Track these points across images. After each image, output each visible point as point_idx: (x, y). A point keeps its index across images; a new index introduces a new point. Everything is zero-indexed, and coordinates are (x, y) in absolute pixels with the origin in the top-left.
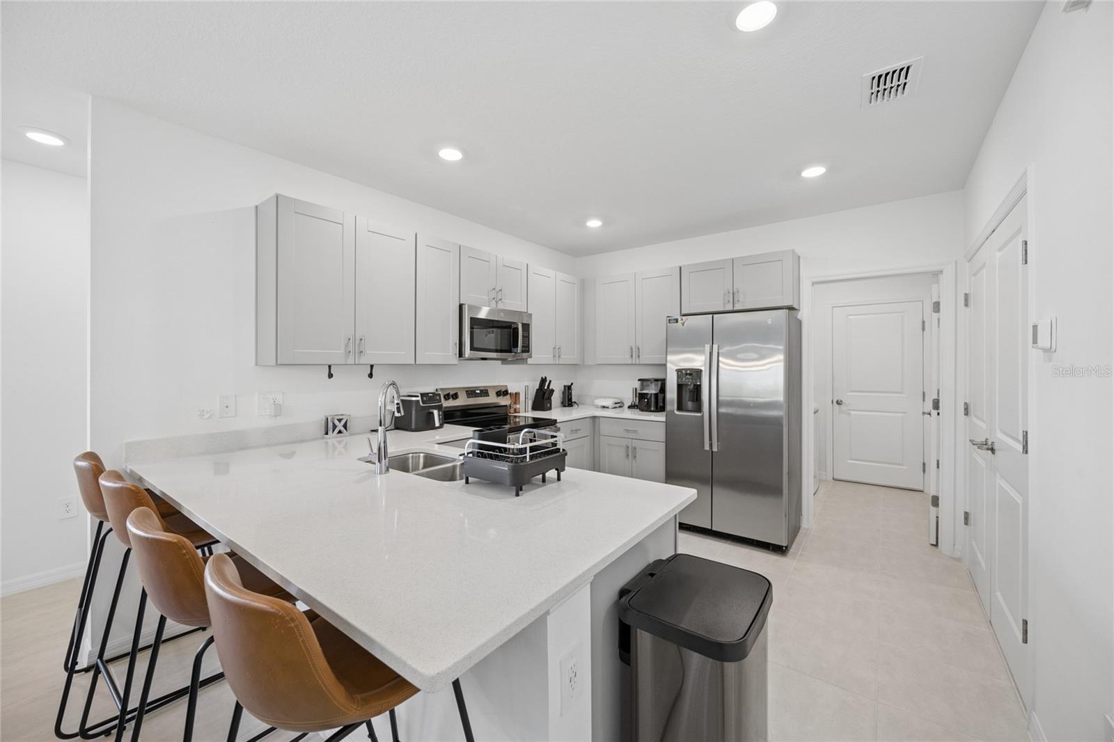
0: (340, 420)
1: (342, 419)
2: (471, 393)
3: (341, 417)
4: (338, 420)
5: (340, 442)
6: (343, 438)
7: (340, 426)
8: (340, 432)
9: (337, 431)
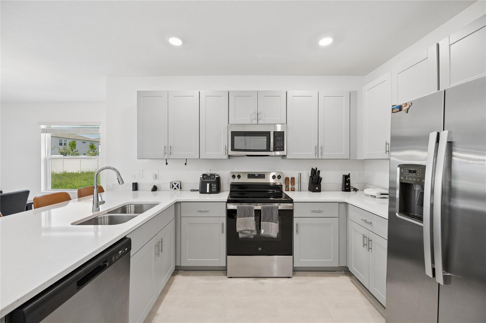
0: (175, 184)
1: (176, 183)
2: (251, 176)
3: (176, 182)
4: (174, 183)
5: (175, 193)
6: (177, 192)
7: (175, 186)
8: (175, 189)
9: (174, 188)
